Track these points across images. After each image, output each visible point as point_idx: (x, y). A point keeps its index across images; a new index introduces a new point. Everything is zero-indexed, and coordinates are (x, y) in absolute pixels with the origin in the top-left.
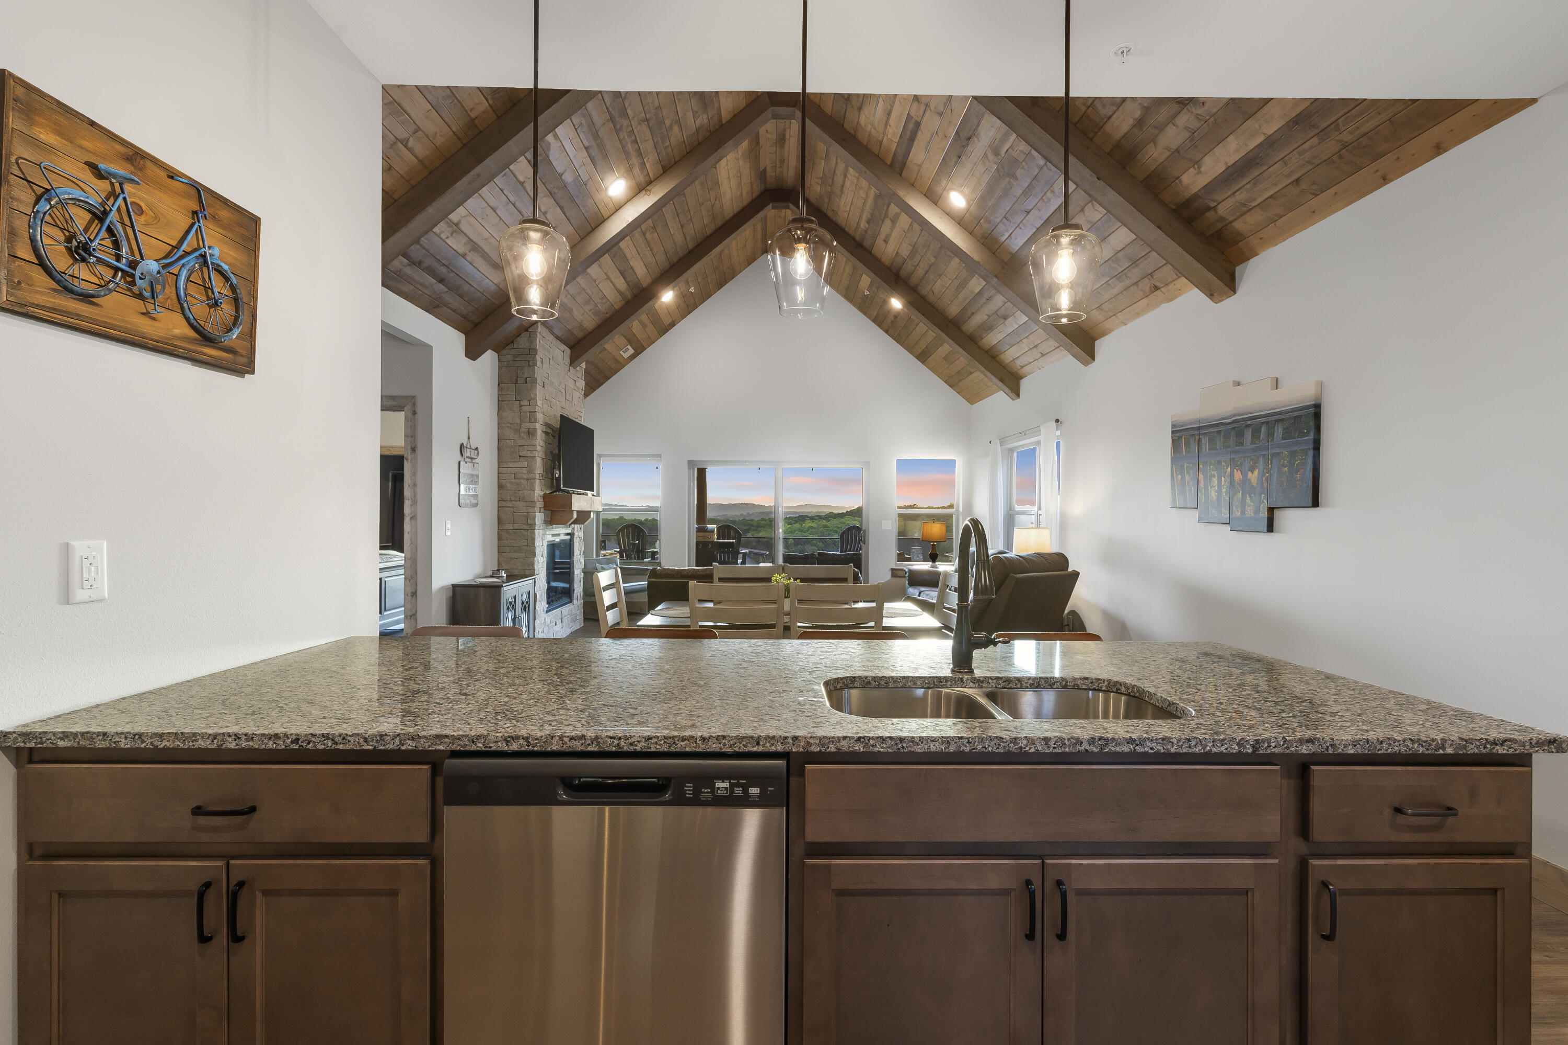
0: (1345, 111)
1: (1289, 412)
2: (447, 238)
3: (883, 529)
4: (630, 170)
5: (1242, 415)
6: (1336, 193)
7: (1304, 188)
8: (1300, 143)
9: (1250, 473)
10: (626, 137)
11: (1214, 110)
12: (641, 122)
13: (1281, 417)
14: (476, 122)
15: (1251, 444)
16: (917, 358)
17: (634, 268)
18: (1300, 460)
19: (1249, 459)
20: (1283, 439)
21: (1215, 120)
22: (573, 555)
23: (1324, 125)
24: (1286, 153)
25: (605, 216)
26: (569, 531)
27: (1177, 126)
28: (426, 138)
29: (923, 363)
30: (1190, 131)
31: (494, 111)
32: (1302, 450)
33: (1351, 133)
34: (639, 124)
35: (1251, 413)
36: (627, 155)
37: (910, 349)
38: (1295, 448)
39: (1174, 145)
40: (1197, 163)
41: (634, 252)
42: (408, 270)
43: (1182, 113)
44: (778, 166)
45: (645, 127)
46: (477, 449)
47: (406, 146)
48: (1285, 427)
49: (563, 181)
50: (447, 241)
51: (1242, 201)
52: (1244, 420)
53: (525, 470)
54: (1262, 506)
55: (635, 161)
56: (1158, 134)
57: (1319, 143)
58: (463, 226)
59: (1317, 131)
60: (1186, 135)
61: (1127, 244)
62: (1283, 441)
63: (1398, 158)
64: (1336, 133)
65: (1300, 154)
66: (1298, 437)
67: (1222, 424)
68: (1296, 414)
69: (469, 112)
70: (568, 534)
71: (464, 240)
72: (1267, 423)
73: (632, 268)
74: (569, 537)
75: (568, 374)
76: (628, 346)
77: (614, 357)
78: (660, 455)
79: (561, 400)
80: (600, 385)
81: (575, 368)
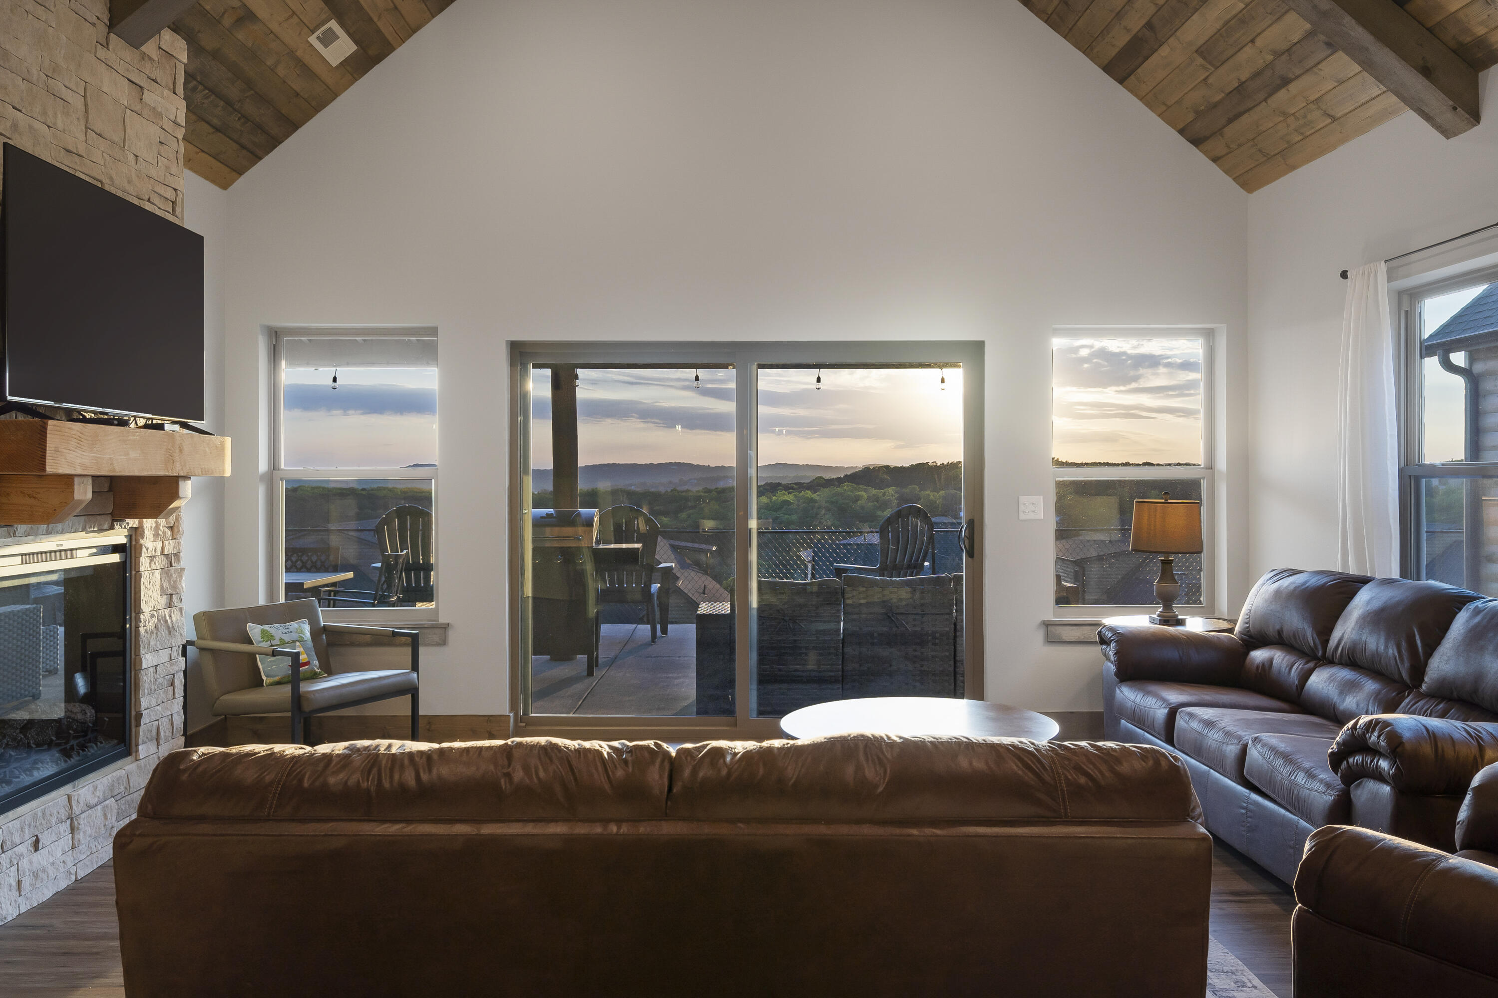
3: (1022, 516)
16: (1108, 68)
22: (139, 611)
26: (118, 536)
29: (1121, 82)
37: (1087, 48)
70: (116, 549)
74: (115, 558)
75: (102, 53)
76: (333, 24)
77: (291, 54)
78: (434, 331)
79: (60, 125)
80: (274, 142)
81: (135, 43)
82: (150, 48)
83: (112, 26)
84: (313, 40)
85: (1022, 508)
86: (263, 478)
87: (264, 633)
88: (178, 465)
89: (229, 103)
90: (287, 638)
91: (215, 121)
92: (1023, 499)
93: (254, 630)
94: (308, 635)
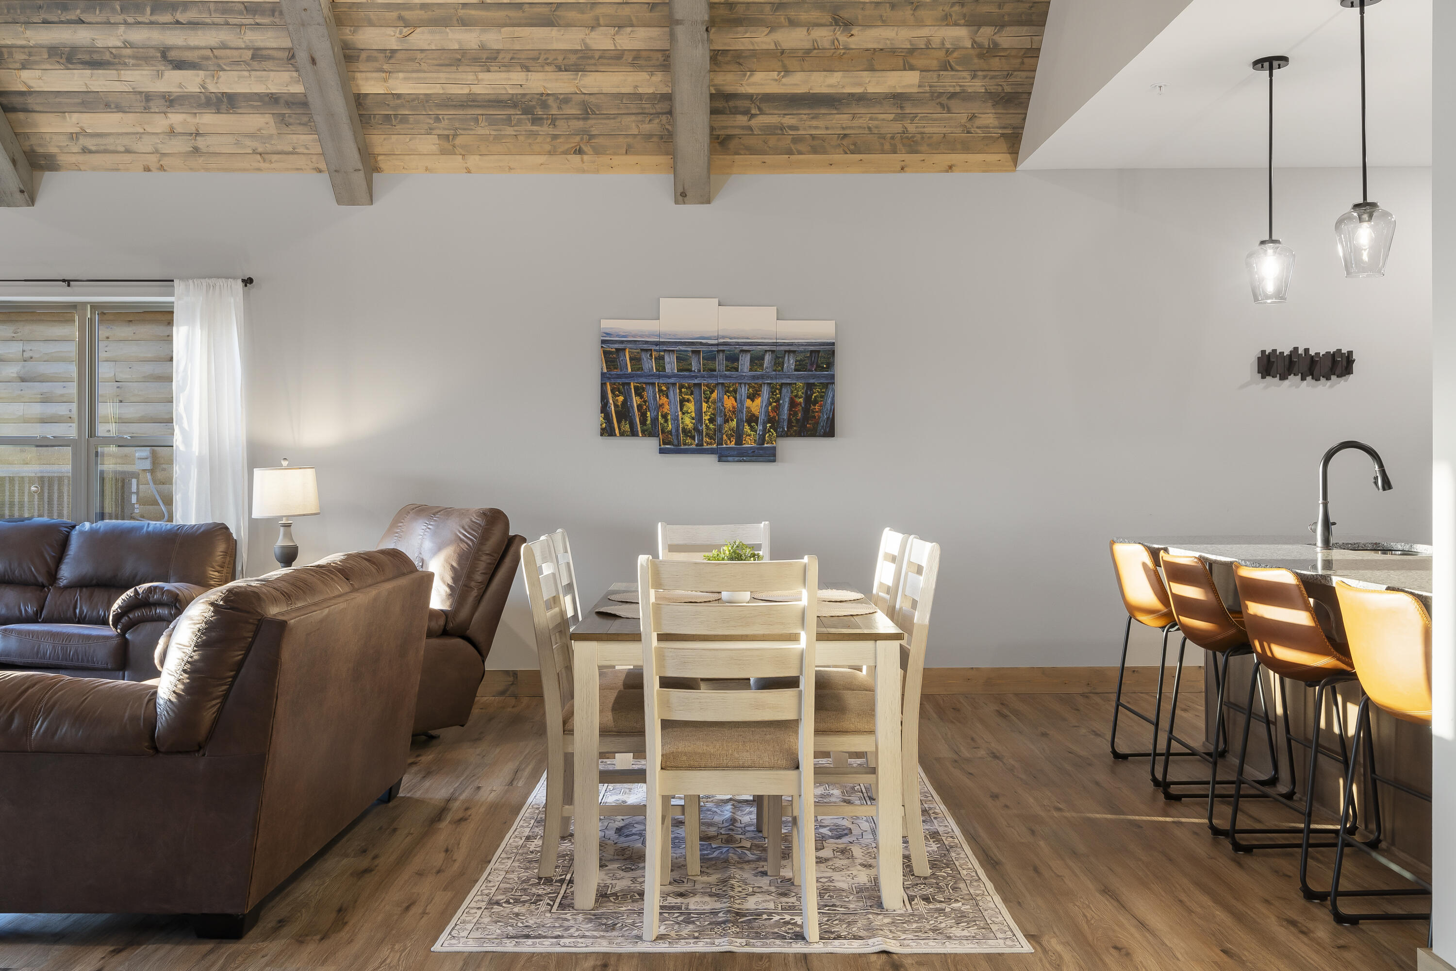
0: (931, 112)
1: (802, 345)
5: (738, 338)
6: (861, 160)
7: (844, 143)
8: (881, 112)
9: (749, 401)
11: (853, 47)
13: (792, 348)
15: (750, 371)
18: (818, 392)
19: (747, 386)
20: (796, 370)
21: (844, 53)
23: (908, 111)
24: (863, 112)
27: (809, 34)
30: (814, 45)
32: (821, 383)
33: (917, 127)
35: (748, 338)
38: (812, 381)
39: (785, 46)
40: (787, 71)
43: (826, 28)
48: (798, 359)
51: (785, 125)
52: (738, 344)
54: (767, 435)
56: (783, 26)
57: (892, 120)
59: (900, 111)
60: (808, 45)
61: (604, 92)
62: (796, 373)
63: (924, 160)
64: (909, 121)
65: (871, 119)
66: (816, 370)
67: (701, 344)
68: (812, 348)
72: (773, 351)
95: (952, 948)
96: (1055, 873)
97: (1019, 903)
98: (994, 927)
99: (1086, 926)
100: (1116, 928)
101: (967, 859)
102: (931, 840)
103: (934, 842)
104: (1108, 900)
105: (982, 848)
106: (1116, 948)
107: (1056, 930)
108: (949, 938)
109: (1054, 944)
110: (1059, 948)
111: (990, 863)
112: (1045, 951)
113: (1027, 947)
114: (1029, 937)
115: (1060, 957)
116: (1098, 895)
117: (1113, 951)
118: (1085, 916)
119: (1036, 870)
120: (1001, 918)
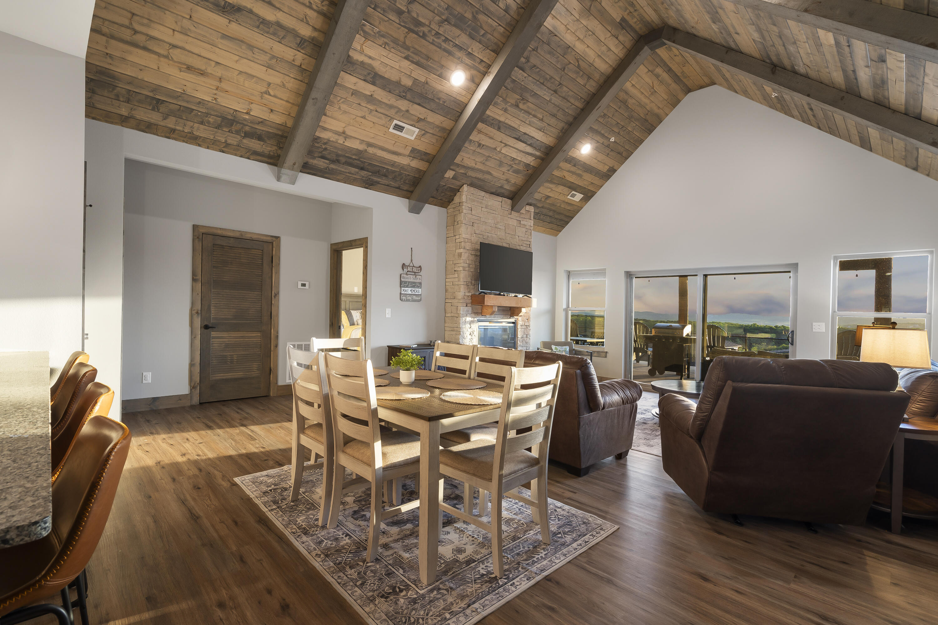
2: (344, 142)
3: (814, 330)
4: (461, 61)
10: (435, 39)
12: (440, 23)
14: (303, 67)
16: (863, 147)
17: (528, 133)
25: (466, 102)
26: (512, 320)
28: (278, 87)
31: (310, 56)
34: (440, 26)
36: (450, 53)
41: (518, 122)
42: (332, 166)
44: (632, 10)
45: (446, 27)
46: (420, 267)
47: (270, 95)
49: (403, 86)
50: (344, 144)
53: (457, 280)
55: (459, 54)
58: (349, 132)
69: (293, 63)
70: (513, 323)
71: (358, 141)
73: (525, 134)
74: (512, 325)
75: (509, 216)
76: (573, 192)
77: (564, 202)
78: (605, 269)
79: (499, 234)
80: (567, 223)
81: (518, 211)
82: (523, 211)
83: (512, 210)
84: (569, 197)
85: (814, 327)
86: (564, 310)
87: (555, 348)
88: (519, 304)
89: (550, 217)
90: (561, 350)
91: (548, 221)
92: (814, 324)
93: (553, 347)
94: (568, 350)
95: (265, 473)
96: (225, 524)
97: (242, 499)
98: (251, 483)
99: (211, 495)
100: (197, 498)
101: (277, 517)
102: (304, 526)
103: (302, 525)
104: (197, 513)
105: (272, 531)
106: (199, 488)
107: (224, 490)
108: (267, 476)
109: (225, 484)
110: (223, 483)
111: (263, 520)
112: (229, 481)
113: (237, 480)
114: (236, 484)
115: (223, 480)
116: (201, 514)
117: (200, 486)
118: (211, 500)
119: (236, 523)
120: (249, 488)
